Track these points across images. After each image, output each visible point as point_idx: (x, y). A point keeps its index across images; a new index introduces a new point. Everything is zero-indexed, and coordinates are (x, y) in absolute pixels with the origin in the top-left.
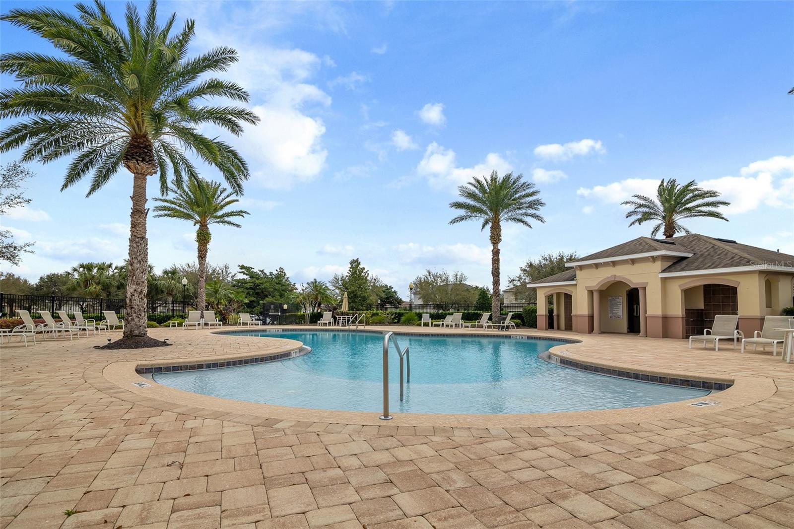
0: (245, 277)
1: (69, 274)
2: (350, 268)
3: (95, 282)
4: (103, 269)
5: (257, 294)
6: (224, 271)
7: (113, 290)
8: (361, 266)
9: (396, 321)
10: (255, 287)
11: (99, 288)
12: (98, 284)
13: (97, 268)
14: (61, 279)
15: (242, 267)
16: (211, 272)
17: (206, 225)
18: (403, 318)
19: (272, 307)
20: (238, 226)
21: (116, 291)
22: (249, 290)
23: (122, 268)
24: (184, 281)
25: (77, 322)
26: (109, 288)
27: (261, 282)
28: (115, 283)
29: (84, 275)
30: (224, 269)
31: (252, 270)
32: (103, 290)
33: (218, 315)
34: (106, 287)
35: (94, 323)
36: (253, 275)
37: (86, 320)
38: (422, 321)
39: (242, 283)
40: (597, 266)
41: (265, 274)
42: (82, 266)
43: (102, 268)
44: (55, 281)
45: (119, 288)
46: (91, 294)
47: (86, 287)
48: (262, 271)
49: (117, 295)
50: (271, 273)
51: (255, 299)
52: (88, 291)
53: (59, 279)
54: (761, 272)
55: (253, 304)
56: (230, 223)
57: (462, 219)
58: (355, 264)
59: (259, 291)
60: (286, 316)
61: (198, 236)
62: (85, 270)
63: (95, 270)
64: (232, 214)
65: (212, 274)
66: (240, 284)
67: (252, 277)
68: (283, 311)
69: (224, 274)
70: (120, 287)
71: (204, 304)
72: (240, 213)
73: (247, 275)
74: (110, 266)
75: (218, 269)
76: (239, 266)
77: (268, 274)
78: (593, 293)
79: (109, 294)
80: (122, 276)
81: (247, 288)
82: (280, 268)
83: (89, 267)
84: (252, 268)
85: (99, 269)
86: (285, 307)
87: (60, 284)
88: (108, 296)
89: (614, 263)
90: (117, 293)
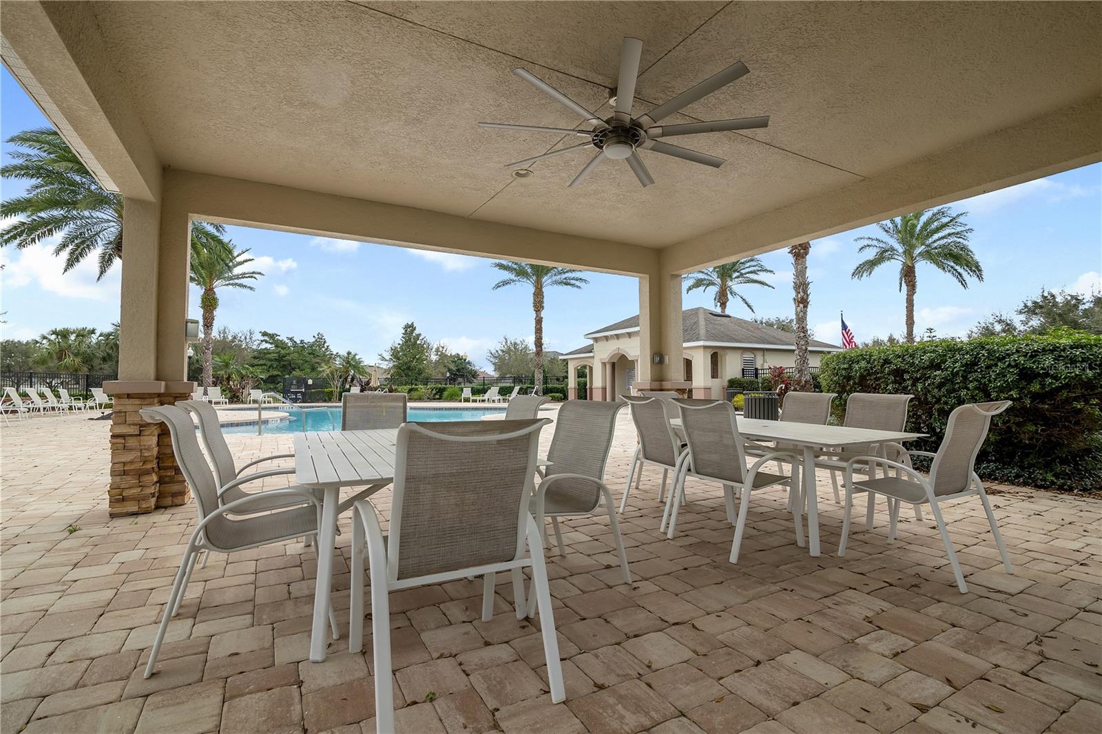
0: (268, 346)
1: (37, 342)
2: (404, 334)
3: (73, 353)
4: (83, 336)
5: (284, 366)
6: (248, 337)
7: (96, 362)
8: (417, 332)
9: (437, 397)
10: (280, 358)
11: (78, 360)
12: (76, 355)
13: (75, 335)
14: (20, 347)
15: (264, 334)
16: (230, 338)
17: (213, 288)
18: (446, 394)
19: (294, 382)
20: (251, 288)
21: (100, 364)
22: (273, 362)
23: (110, 334)
24: (190, 353)
25: (62, 399)
26: (91, 360)
27: (287, 352)
28: (100, 354)
29: (57, 344)
30: (249, 334)
31: (277, 337)
32: (83, 363)
33: (227, 392)
34: (88, 359)
35: (82, 401)
36: (279, 345)
37: (73, 398)
38: (463, 396)
39: (265, 353)
40: (607, 338)
41: (295, 342)
42: (54, 332)
43: (83, 334)
44: (10, 350)
45: (104, 360)
46: (66, 367)
47: (60, 359)
48: (291, 339)
49: (101, 369)
50: (302, 341)
51: (280, 373)
52: (63, 366)
53: (17, 347)
54: (705, 347)
55: (277, 379)
56: (241, 285)
57: (505, 283)
58: (409, 329)
59: (284, 363)
60: (311, 392)
61: (203, 301)
62: (59, 337)
63: (73, 337)
64: (243, 276)
65: (233, 341)
66: (261, 354)
67: (277, 346)
68: (307, 387)
69: (248, 340)
70: (107, 358)
71: (211, 380)
72: (252, 275)
73: (271, 343)
74: (93, 332)
75: (240, 335)
76: (260, 332)
77: (298, 342)
78: (606, 365)
79: (91, 368)
80: (110, 345)
81: (270, 360)
82: (319, 333)
83: (64, 334)
84: (277, 335)
85: (77, 336)
86: (310, 382)
87: (18, 354)
88: (90, 370)
89: (618, 336)
90: (102, 366)
